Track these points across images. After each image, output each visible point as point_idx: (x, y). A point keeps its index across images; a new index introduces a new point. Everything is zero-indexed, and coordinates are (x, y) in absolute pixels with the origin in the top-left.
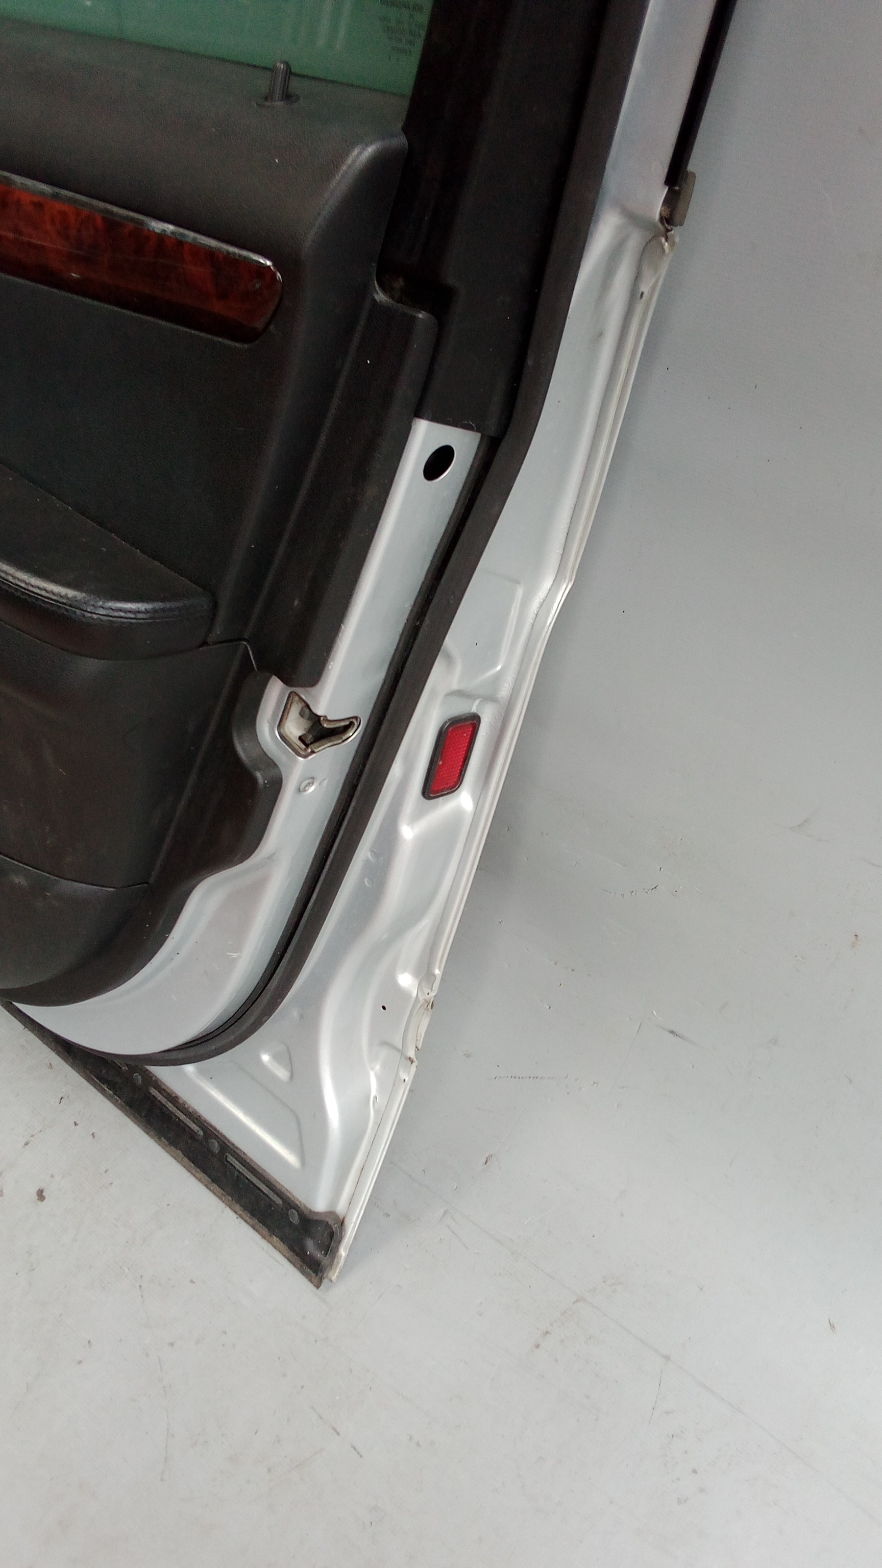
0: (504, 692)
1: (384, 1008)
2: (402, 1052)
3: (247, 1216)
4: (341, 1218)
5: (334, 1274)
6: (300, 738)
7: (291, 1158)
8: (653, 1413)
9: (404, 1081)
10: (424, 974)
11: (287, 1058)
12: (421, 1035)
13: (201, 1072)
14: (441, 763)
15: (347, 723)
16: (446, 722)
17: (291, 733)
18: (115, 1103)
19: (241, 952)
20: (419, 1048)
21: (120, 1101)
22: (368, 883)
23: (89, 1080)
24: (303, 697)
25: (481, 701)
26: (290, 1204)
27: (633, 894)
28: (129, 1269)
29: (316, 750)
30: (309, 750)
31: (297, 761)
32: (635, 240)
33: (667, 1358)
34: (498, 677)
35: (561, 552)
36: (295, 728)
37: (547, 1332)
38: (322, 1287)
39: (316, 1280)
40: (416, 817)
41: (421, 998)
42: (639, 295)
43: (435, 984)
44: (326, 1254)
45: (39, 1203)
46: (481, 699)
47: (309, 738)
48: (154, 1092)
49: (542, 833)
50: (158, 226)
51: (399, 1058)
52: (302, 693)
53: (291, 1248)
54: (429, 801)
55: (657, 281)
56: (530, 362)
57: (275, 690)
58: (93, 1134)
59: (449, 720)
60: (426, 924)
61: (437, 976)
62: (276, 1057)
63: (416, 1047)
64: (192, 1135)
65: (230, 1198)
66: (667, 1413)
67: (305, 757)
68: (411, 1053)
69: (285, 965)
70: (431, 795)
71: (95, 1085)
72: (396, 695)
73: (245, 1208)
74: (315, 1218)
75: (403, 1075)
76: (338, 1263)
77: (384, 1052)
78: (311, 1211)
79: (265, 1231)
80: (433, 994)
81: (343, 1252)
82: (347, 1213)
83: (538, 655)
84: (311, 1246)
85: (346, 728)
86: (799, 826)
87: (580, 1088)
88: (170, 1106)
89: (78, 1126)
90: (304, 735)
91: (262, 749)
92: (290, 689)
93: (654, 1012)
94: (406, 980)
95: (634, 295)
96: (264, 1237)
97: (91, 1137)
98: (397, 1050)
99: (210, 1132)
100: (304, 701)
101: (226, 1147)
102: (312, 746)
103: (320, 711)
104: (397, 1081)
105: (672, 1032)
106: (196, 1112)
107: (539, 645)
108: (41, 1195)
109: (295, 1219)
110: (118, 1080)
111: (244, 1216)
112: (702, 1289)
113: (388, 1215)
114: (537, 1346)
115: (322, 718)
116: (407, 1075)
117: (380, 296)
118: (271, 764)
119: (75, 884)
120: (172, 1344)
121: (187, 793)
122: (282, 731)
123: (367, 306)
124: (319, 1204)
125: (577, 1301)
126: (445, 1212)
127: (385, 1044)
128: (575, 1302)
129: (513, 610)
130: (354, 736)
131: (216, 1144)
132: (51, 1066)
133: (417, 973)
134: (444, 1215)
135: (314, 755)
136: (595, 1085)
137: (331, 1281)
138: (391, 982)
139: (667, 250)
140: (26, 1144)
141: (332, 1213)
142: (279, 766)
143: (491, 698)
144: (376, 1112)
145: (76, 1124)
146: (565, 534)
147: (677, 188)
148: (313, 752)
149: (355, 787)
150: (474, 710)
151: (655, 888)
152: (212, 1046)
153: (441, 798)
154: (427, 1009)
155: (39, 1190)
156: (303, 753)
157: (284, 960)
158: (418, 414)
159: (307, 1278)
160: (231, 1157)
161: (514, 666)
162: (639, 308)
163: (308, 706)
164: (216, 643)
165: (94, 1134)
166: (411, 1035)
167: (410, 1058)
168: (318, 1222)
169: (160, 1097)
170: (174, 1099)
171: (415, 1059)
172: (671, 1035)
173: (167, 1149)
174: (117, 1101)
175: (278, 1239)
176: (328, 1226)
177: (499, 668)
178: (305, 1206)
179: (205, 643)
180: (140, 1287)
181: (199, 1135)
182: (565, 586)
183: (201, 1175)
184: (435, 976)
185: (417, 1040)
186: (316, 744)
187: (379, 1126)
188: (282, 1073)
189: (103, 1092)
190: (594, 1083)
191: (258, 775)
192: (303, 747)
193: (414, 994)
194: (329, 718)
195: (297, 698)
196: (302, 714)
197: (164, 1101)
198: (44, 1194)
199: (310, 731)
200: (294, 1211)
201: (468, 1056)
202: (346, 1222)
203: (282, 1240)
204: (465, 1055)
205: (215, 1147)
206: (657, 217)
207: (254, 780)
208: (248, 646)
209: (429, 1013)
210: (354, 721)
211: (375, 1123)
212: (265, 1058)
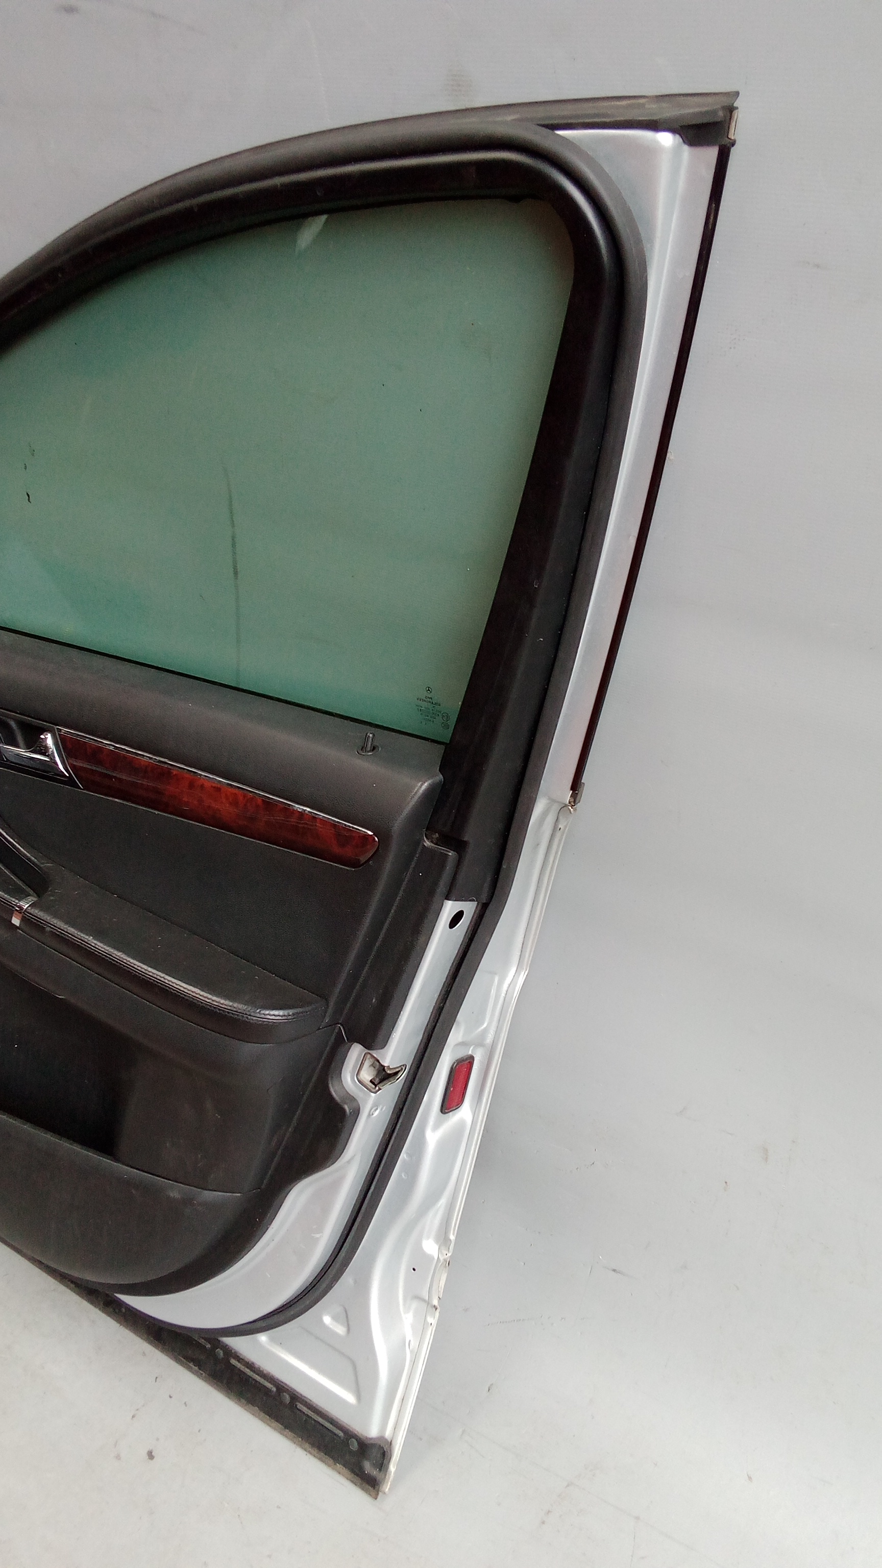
0: (489, 1040)
1: (414, 1270)
2: (428, 1303)
3: (315, 1451)
4: (389, 1441)
5: (386, 1487)
6: (371, 1081)
7: (350, 1398)
8: (632, 1560)
9: (431, 1324)
10: (443, 1239)
11: (346, 1318)
12: (441, 1288)
13: (272, 1340)
14: (452, 1089)
15: (400, 1069)
16: (454, 1063)
17: (365, 1078)
18: (199, 1376)
19: (322, 1233)
20: (441, 1297)
21: (204, 1374)
22: (405, 1176)
23: (177, 1360)
24: (375, 1056)
25: (474, 1047)
26: (350, 1434)
27: (578, 1170)
28: (228, 1504)
29: (381, 1088)
30: (377, 1088)
31: (370, 1096)
32: (556, 808)
33: (637, 1518)
34: (486, 1031)
35: (520, 954)
36: (367, 1075)
37: (549, 1511)
38: (379, 1497)
39: (373, 1493)
40: (436, 1127)
41: (441, 1259)
42: (558, 829)
43: (451, 1246)
44: (380, 1470)
45: (150, 1461)
46: (474, 1046)
47: (377, 1081)
48: (233, 1362)
49: (512, 1132)
50: (299, 807)
51: (426, 1308)
52: (375, 1054)
53: (353, 1471)
54: (445, 1115)
55: (567, 824)
56: (504, 866)
57: (356, 1051)
58: (185, 1403)
59: (456, 1061)
60: (443, 1202)
61: (452, 1241)
62: (335, 1318)
63: (439, 1297)
64: (267, 1391)
65: (300, 1439)
66: (643, 1558)
67: (375, 1093)
68: (435, 1302)
69: (350, 1241)
70: (446, 1111)
71: (182, 1364)
72: (428, 1050)
73: (313, 1445)
74: (372, 1442)
75: (430, 1320)
76: (389, 1478)
77: (415, 1304)
78: (367, 1438)
79: (331, 1461)
80: (449, 1255)
81: (392, 1468)
82: (393, 1438)
83: (510, 1016)
84: (368, 1467)
85: (396, 1073)
86: (680, 1112)
87: (552, 1324)
88: (248, 1371)
89: (172, 1399)
90: (373, 1079)
91: (346, 1091)
92: (367, 1051)
93: (601, 1257)
94: (430, 1247)
95: (555, 828)
96: (329, 1466)
97: (184, 1405)
98: (424, 1300)
99: (281, 1388)
100: (375, 1058)
101: (295, 1397)
102: (380, 1086)
103: (386, 1064)
104: (425, 1325)
105: (614, 1270)
106: (269, 1373)
107: (510, 1010)
108: (151, 1455)
109: (354, 1446)
110: (202, 1357)
111: (313, 1451)
112: (656, 1465)
113: (421, 1439)
114: (543, 1523)
115: (386, 1068)
116: (432, 1320)
117: (427, 843)
118: (353, 1099)
119: (215, 1193)
120: (269, 1556)
121: (295, 1121)
122: (359, 1078)
123: (421, 847)
124: (372, 1431)
125: (568, 1486)
126: (464, 1432)
127: (418, 1298)
128: (566, 1487)
129: (492, 990)
130: (403, 1076)
131: (287, 1396)
132: (144, 1354)
133: (437, 1240)
134: (463, 1433)
135: (380, 1091)
136: (563, 1320)
137: (385, 1493)
138: (418, 1249)
139: (572, 812)
140: (133, 1417)
141: (382, 1438)
142: (357, 1099)
143: (480, 1044)
144: (412, 1352)
145: (170, 1397)
146: (522, 944)
147: (577, 792)
148: (380, 1089)
149: (402, 1110)
150: (470, 1053)
151: (593, 1163)
152: (292, 1312)
153: (451, 1113)
154: (446, 1267)
155: (148, 1452)
156: (374, 1090)
157: (349, 1237)
158: (448, 898)
159: (367, 1493)
160: (301, 1405)
161: (494, 1024)
162: (558, 834)
163: (378, 1061)
164: (323, 1028)
165: (187, 1403)
166: (434, 1287)
167: (434, 1306)
168: (373, 1445)
169: (238, 1365)
170: (250, 1366)
171: (438, 1307)
172: (613, 1272)
173: (246, 1407)
174: (202, 1374)
175: (341, 1466)
176: (381, 1448)
177: (485, 1025)
178: (362, 1435)
179: (319, 1029)
180: (239, 1516)
181: (273, 1391)
182: (523, 972)
183: (275, 1424)
184: (450, 1240)
185: (439, 1291)
186: (381, 1084)
187: (414, 1362)
188: (340, 1330)
189: (189, 1369)
190: (562, 1319)
191: (346, 1107)
192: (374, 1086)
193: (436, 1258)
194: (391, 1067)
195: (369, 1056)
196: (373, 1065)
197: (242, 1368)
198: (153, 1454)
199: (377, 1075)
200: (353, 1440)
201: (466, 1310)
202: (393, 1443)
203: (344, 1466)
204: (464, 1310)
205: (287, 1398)
206: (568, 802)
207: (344, 1111)
208: (341, 1027)
209: (447, 1270)
210: (403, 1067)
211: (411, 1361)
212: (327, 1320)
